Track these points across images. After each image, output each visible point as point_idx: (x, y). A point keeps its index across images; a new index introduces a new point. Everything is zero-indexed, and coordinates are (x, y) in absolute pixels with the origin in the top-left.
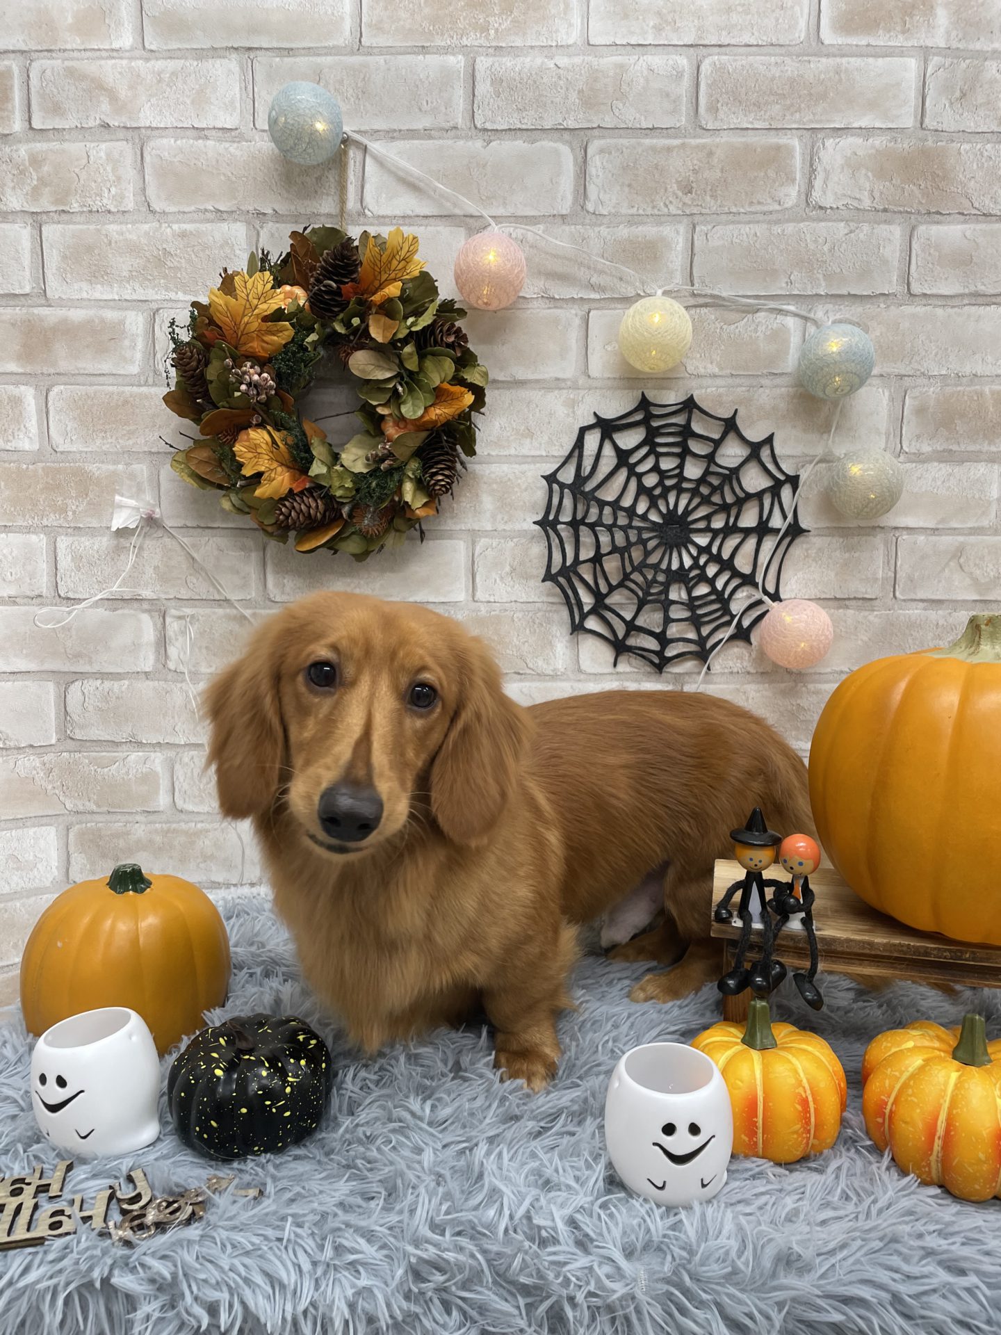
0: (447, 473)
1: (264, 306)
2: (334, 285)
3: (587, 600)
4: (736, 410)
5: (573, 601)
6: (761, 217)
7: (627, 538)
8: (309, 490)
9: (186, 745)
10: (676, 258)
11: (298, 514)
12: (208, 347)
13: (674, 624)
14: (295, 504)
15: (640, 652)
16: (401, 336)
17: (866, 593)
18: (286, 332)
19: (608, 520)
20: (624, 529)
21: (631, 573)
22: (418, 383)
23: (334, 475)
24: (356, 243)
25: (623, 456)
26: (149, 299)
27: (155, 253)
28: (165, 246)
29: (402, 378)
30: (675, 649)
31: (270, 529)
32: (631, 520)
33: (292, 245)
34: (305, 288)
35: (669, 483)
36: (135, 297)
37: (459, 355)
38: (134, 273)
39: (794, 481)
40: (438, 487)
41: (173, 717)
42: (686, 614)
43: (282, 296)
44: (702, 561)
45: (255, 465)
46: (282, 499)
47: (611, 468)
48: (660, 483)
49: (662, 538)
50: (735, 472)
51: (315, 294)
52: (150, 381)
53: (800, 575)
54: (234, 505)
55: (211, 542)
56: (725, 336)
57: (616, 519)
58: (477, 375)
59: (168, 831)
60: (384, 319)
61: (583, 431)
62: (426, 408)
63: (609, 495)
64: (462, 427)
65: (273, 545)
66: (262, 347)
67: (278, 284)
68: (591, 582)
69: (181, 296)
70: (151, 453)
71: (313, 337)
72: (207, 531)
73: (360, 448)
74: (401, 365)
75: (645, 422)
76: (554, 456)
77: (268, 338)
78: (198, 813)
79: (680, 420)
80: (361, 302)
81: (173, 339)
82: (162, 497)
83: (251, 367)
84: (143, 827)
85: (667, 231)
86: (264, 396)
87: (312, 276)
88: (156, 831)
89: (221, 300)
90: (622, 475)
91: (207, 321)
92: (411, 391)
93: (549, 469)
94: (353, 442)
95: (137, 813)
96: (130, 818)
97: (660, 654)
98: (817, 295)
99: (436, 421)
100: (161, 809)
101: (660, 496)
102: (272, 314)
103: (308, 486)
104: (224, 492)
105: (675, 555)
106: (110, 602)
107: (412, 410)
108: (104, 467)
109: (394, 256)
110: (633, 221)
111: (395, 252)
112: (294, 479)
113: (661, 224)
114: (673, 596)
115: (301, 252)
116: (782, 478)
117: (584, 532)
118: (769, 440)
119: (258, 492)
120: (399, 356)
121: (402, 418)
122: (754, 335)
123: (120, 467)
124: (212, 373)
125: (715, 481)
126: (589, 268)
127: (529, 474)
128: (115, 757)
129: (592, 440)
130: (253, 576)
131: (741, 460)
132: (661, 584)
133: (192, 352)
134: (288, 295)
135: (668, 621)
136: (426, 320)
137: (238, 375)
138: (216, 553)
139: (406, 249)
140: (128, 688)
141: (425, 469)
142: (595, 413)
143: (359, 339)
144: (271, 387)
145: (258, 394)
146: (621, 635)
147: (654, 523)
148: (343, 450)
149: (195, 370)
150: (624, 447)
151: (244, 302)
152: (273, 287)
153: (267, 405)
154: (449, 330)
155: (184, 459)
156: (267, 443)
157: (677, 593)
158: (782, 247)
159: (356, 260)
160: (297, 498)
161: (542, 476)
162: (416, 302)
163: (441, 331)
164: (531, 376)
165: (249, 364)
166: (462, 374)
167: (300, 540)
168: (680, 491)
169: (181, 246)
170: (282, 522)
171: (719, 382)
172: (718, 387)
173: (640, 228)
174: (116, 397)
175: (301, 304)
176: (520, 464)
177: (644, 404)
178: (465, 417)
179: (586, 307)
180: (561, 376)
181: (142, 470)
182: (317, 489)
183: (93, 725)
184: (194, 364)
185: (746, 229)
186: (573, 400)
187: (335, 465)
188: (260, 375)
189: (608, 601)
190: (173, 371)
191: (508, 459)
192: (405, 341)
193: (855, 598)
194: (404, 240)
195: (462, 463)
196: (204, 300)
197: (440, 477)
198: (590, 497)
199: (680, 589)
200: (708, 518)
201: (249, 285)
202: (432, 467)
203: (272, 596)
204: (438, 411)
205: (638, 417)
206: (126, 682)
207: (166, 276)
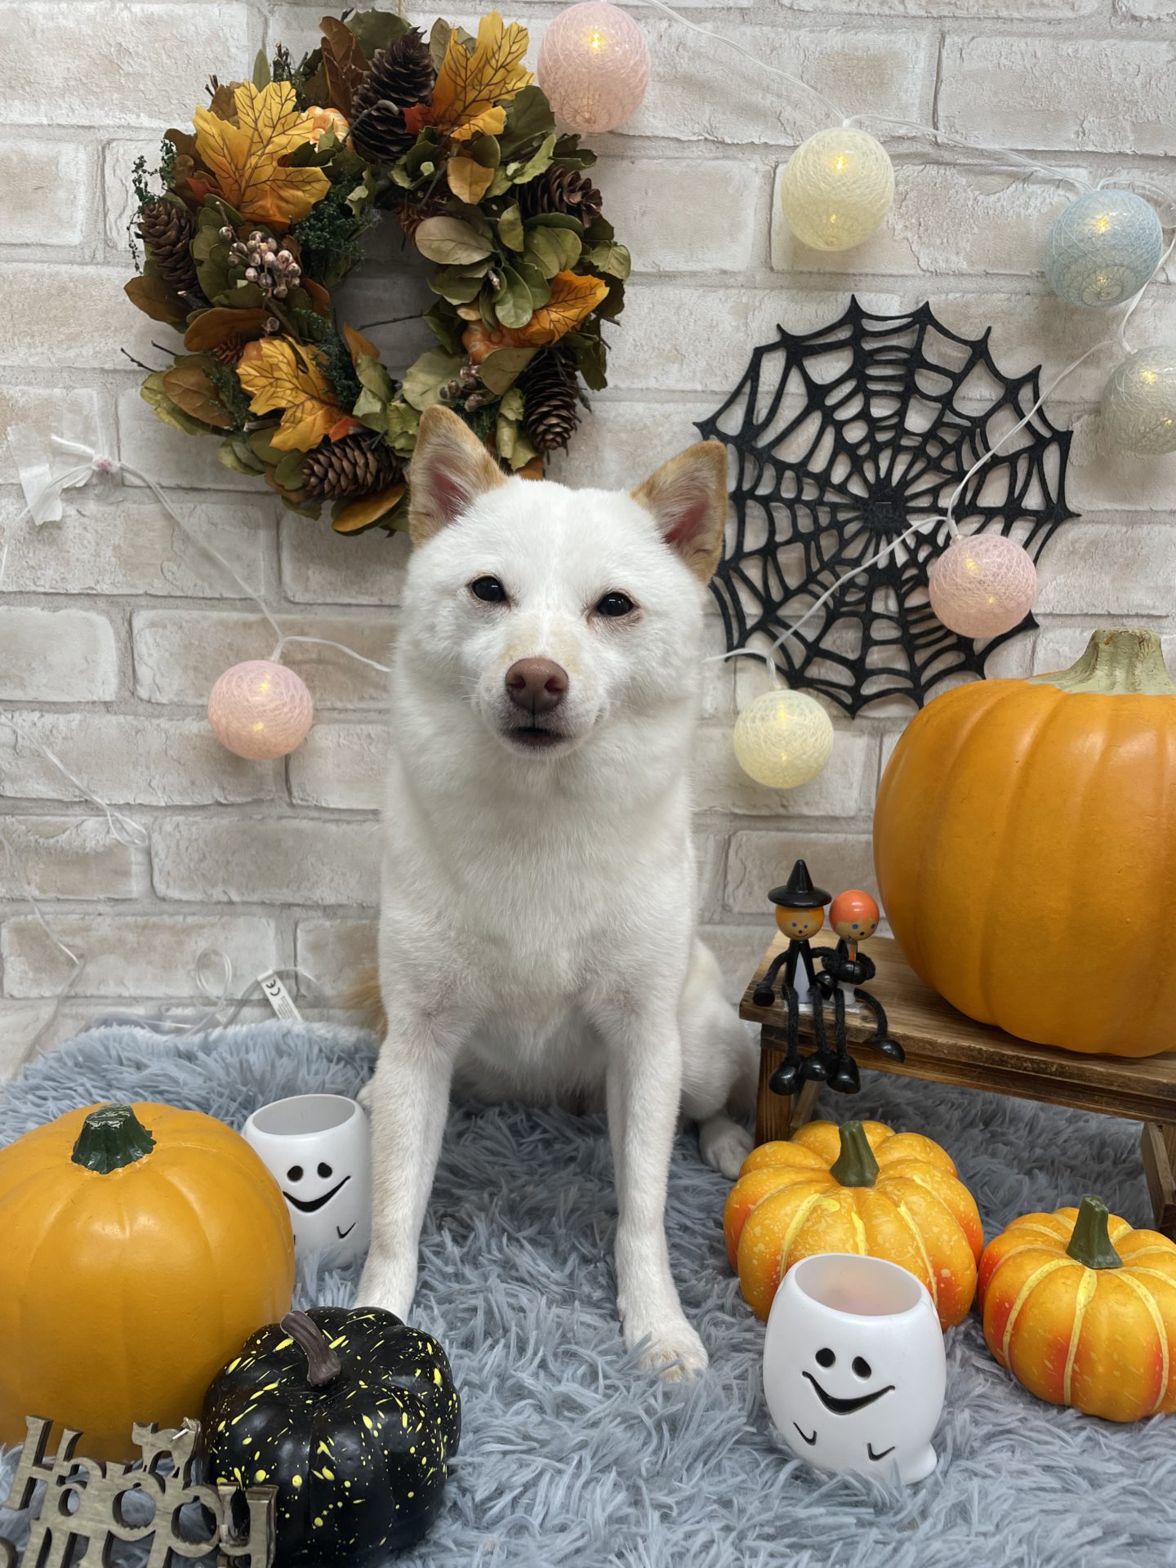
0: (564, 413)
1: (281, 140)
2: (395, 108)
3: (752, 609)
4: (989, 329)
5: (731, 611)
6: (1045, 29)
7: (816, 520)
8: (354, 437)
9: (167, 808)
10: (913, 86)
11: (339, 475)
12: (194, 205)
13: (875, 649)
14: (334, 459)
15: (824, 688)
16: (498, 192)
17: (1154, 607)
18: (315, 186)
19: (788, 493)
20: (812, 506)
21: (819, 572)
22: (523, 270)
23: (393, 415)
24: (425, 39)
25: (816, 394)
26: (96, 124)
27: (105, 50)
28: (119, 39)
29: (498, 263)
30: (875, 683)
31: (294, 497)
32: (822, 491)
33: (324, 40)
34: (346, 114)
35: (882, 437)
36: (74, 122)
37: (587, 226)
38: (72, 83)
39: (1063, 439)
40: (550, 437)
41: (148, 768)
42: (893, 633)
43: (310, 124)
44: (922, 556)
45: (272, 396)
46: (313, 452)
47: (797, 413)
48: (869, 438)
49: (865, 520)
50: (981, 422)
51: (362, 122)
52: (100, 256)
53: (1061, 579)
54: (239, 460)
55: (198, 508)
56: (980, 212)
57: (800, 491)
58: (613, 261)
59: (145, 927)
60: (473, 167)
61: (759, 353)
62: (535, 312)
63: (791, 453)
64: (589, 343)
65: (291, 518)
66: (279, 208)
67: (302, 105)
68: (758, 584)
69: (145, 120)
70: (102, 370)
71: (359, 193)
72: (192, 494)
73: (429, 373)
74: (497, 240)
75: (854, 343)
76: (714, 392)
77: (289, 193)
78: (188, 902)
79: (904, 341)
80: (433, 137)
81: (139, 191)
82: (123, 441)
83: (263, 240)
84: (109, 920)
85: (901, 41)
86: (283, 287)
87: (355, 93)
88: (127, 925)
89: (214, 128)
90: (813, 423)
91: (192, 162)
92: (512, 284)
93: (705, 411)
94: (419, 364)
95: (98, 901)
96: (90, 908)
97: (854, 690)
98: (1120, 153)
99: (551, 332)
100: (134, 895)
101: (867, 457)
102: (295, 153)
103: (351, 431)
104: (223, 439)
105: (883, 543)
106: (49, 598)
107: (512, 313)
108: (32, 390)
109: (488, 61)
110: (851, 22)
111: (490, 54)
112: (330, 420)
113: (892, 29)
114: (878, 607)
115: (338, 52)
116: (1046, 434)
117: (754, 511)
118: (1033, 377)
119: (276, 440)
120: (494, 227)
121: (497, 326)
122: (1023, 212)
123: (58, 392)
124: (201, 248)
125: (950, 438)
126: (779, 96)
127: (676, 419)
128: (63, 823)
129: (772, 369)
130: (262, 563)
131: (989, 406)
132: (862, 588)
133: (169, 215)
134: (320, 123)
135: (868, 643)
136: (537, 167)
137: (242, 252)
138: (205, 527)
139: (506, 49)
140: (80, 724)
141: (528, 409)
142: (779, 326)
143: (432, 197)
144: (293, 273)
145: (274, 284)
146: (798, 663)
147: (856, 498)
148: (405, 376)
149: (174, 246)
150: (818, 380)
151: (250, 132)
152: (295, 109)
153: (286, 302)
154: (570, 184)
155: (160, 384)
156: (288, 364)
157: (884, 603)
158: (1073, 76)
159: (427, 66)
160: (337, 450)
161: (695, 424)
162: (521, 137)
163: (559, 186)
164: (683, 267)
165: (258, 235)
166: (589, 258)
167: (340, 514)
168: (897, 450)
169: (145, 39)
170: (314, 487)
171: (967, 284)
172: (964, 292)
173: (861, 35)
174: (47, 281)
175: (341, 139)
176: (662, 403)
177: (855, 314)
178: (589, 328)
179: (772, 159)
180: (728, 266)
181: (91, 398)
182: (366, 436)
183: (31, 777)
184: (172, 234)
185: (1020, 44)
186: (747, 304)
187: (390, 398)
188: (276, 253)
189: (783, 612)
190: (140, 244)
191: (645, 394)
192: (504, 201)
193: (1137, 615)
194: (506, 33)
195: (584, 401)
196: (188, 128)
197: (554, 421)
198: (765, 457)
199: (887, 597)
200: (935, 492)
201: (258, 104)
202: (540, 404)
203: (290, 594)
204: (554, 316)
205: (844, 334)
206: (77, 717)
207: (120, 88)
